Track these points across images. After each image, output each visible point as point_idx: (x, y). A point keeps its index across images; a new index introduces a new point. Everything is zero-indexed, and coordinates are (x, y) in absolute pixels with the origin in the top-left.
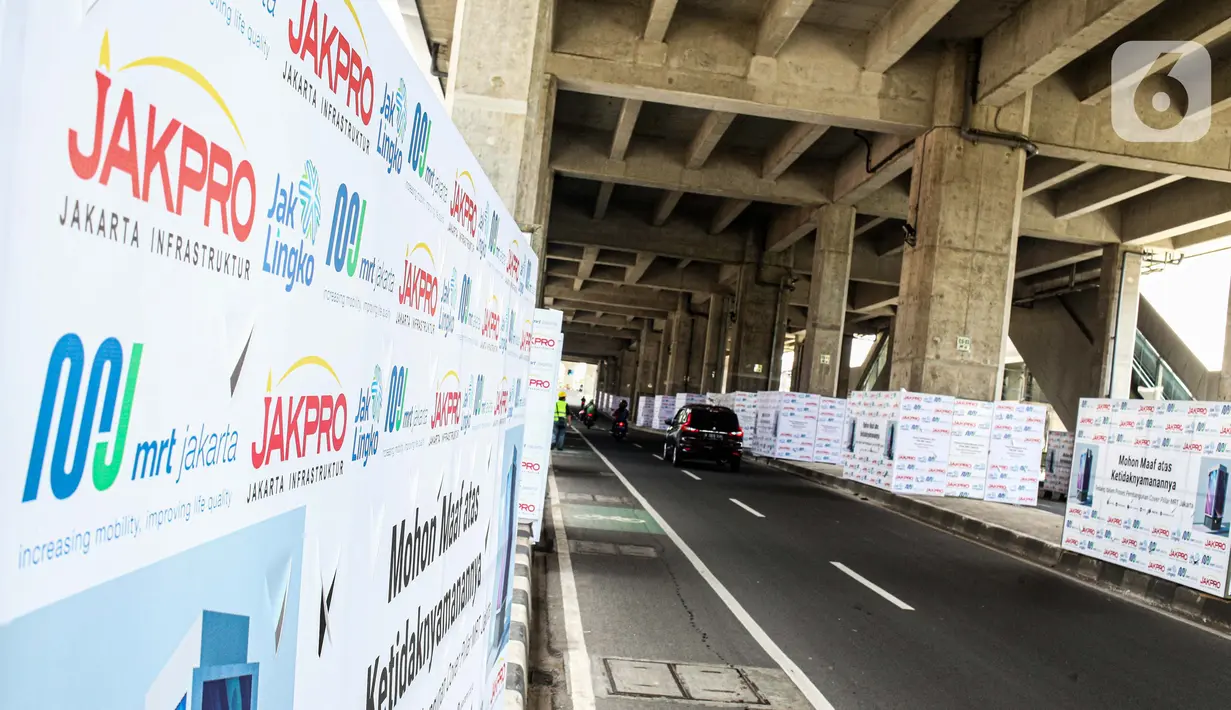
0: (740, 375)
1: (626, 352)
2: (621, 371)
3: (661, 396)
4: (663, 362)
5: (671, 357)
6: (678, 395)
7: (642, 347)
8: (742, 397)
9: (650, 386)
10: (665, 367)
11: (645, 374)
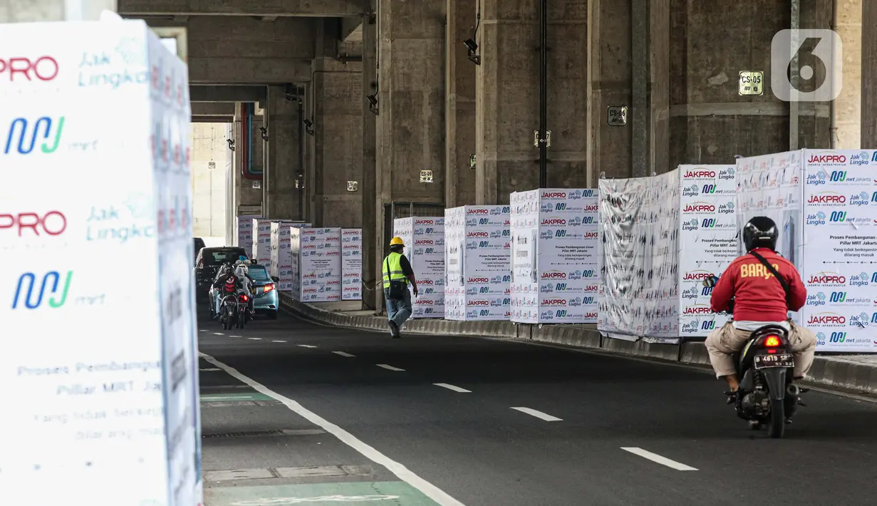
0: (692, 110)
1: (329, 63)
2: (319, 135)
3: (462, 209)
4: (459, 90)
5: (480, 69)
6: (514, 195)
7: (384, 44)
8: (701, 182)
9: (427, 177)
10: (466, 110)
11: (404, 137)
